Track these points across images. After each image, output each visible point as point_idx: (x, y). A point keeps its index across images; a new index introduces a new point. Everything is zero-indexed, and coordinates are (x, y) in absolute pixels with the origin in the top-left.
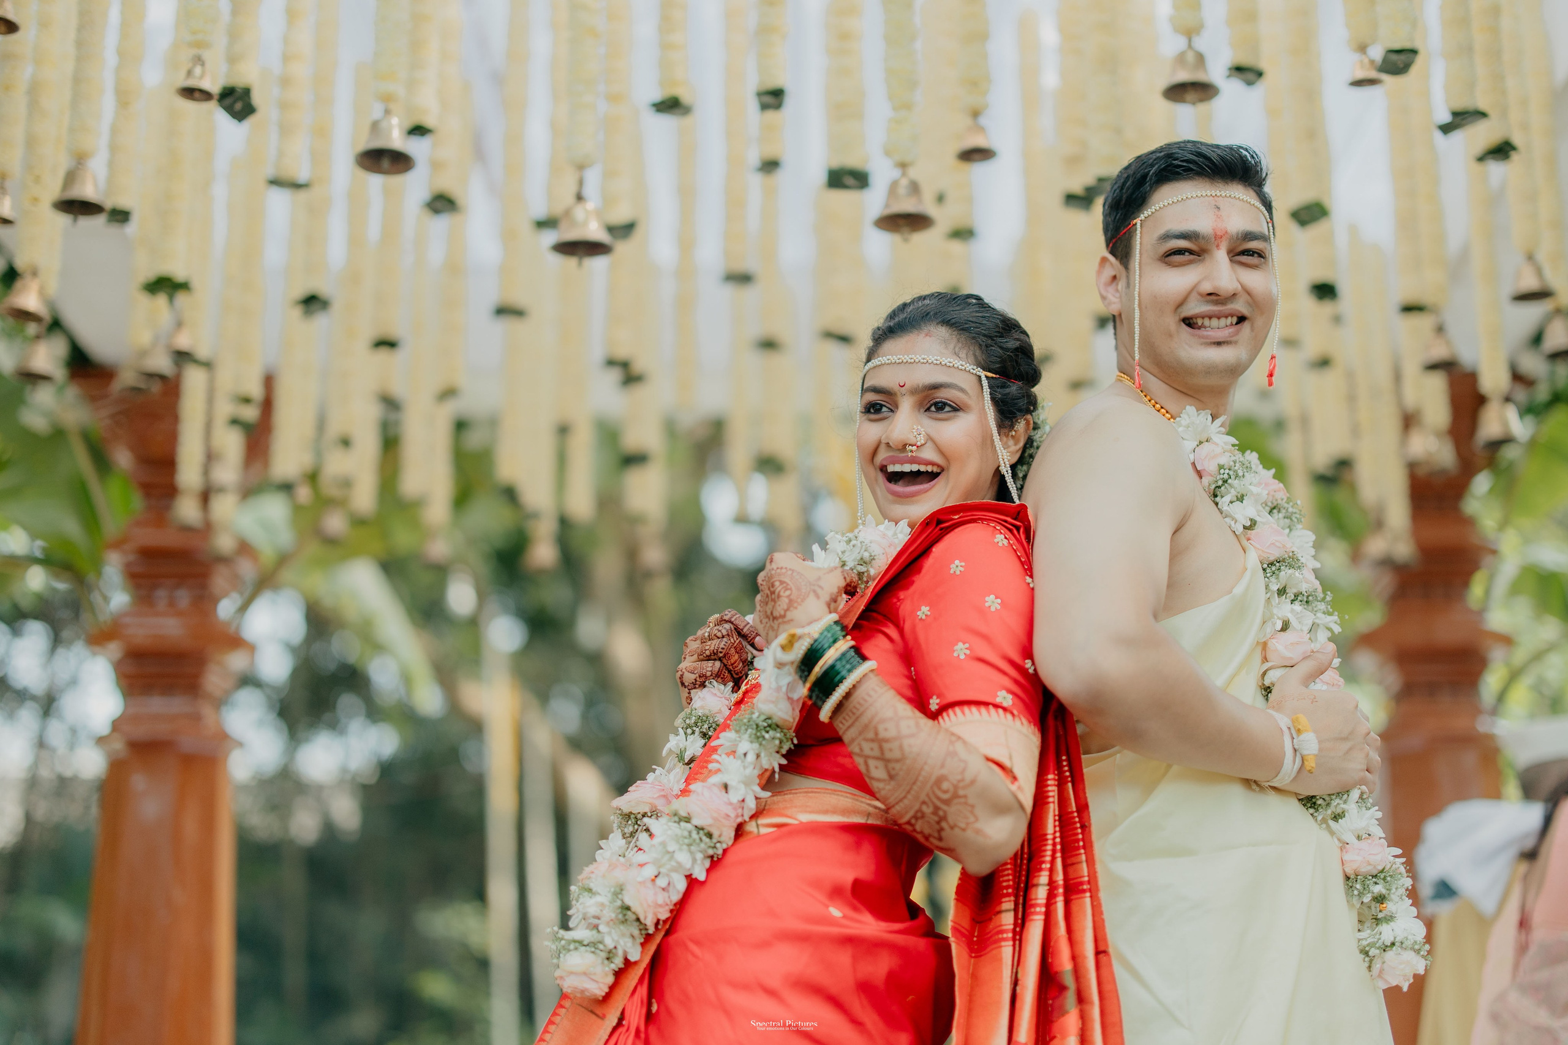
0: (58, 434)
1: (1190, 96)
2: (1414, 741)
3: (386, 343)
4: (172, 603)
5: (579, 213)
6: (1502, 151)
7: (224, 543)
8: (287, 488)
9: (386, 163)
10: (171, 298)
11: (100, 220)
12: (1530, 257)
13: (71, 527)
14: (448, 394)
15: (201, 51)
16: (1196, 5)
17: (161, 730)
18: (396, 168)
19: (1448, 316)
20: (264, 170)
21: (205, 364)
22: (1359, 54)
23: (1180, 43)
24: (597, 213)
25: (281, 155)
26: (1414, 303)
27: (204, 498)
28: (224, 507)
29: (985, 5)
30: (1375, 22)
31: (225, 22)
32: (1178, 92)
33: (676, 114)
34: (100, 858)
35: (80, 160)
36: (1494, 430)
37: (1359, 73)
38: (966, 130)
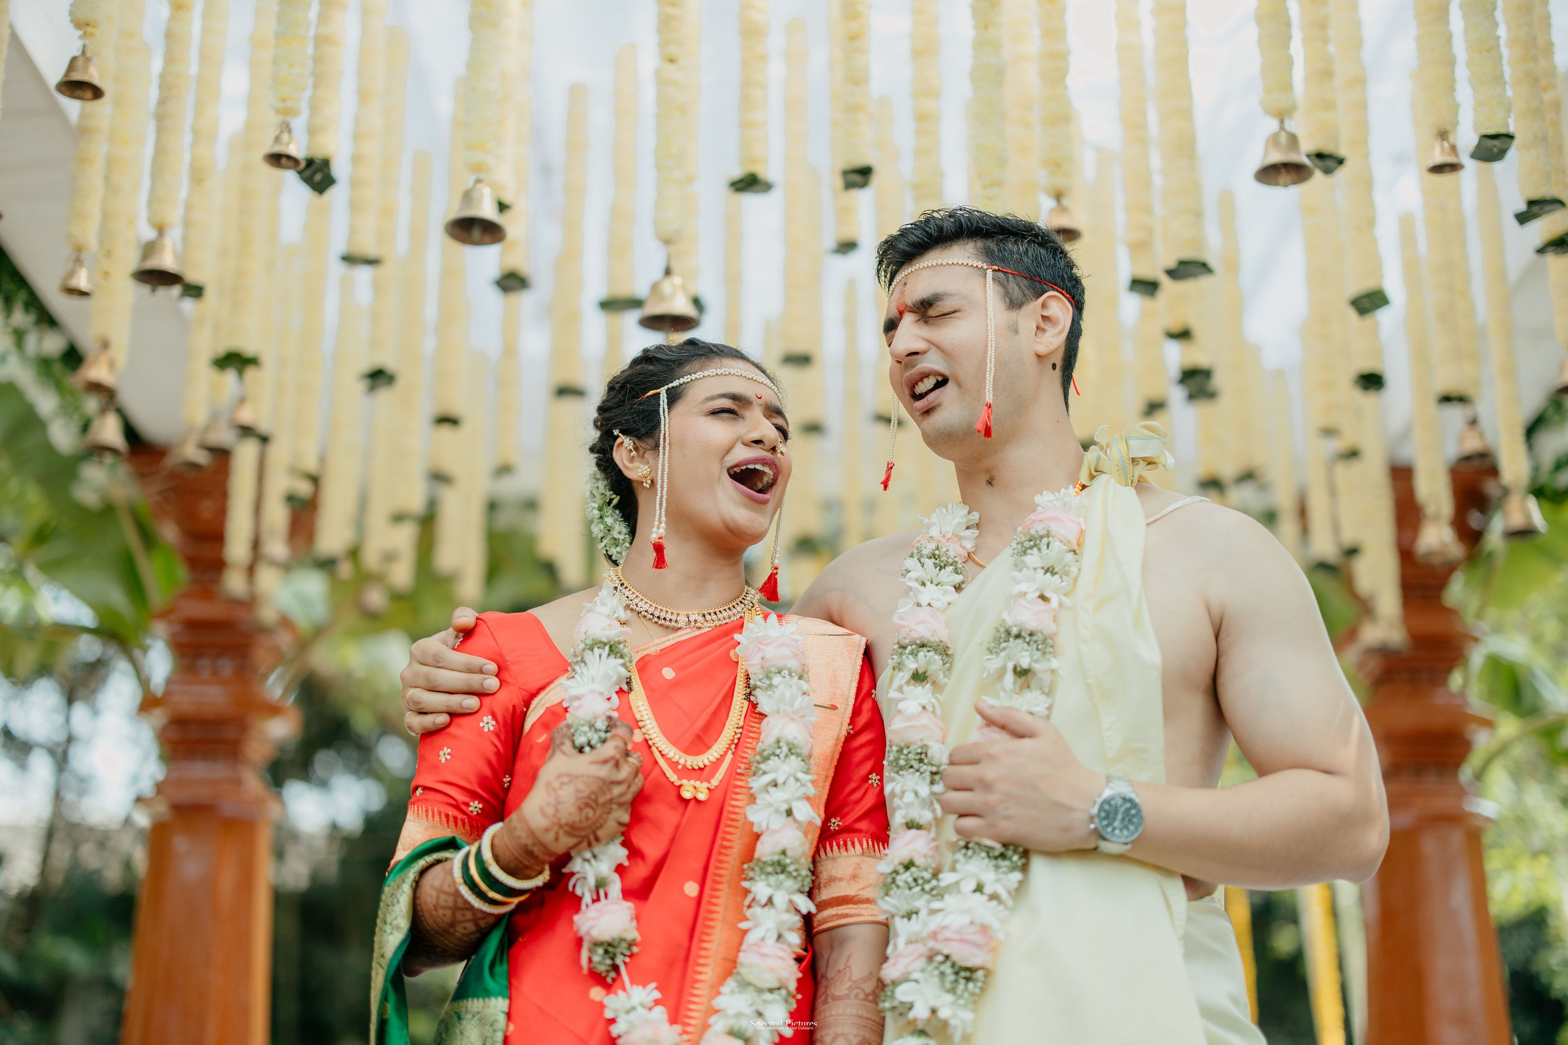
0: (108, 510)
1: (1284, 177)
2: (1401, 820)
3: (447, 420)
4: (215, 673)
5: (667, 287)
6: (1564, 243)
7: (267, 614)
8: (327, 565)
9: (476, 233)
10: (240, 373)
11: (176, 290)
13: (117, 597)
14: (504, 470)
15: (288, 119)
16: (1288, 87)
17: (202, 794)
18: (487, 238)
19: (1483, 408)
20: (339, 245)
21: (264, 440)
22: (1439, 140)
23: (1273, 125)
24: (684, 287)
25: (353, 231)
26: (1454, 394)
27: (251, 570)
28: (268, 580)
29: (1066, 88)
30: (1455, 108)
31: (308, 93)
32: (1270, 173)
33: (757, 192)
34: (143, 918)
35: (161, 230)
36: (1517, 520)
37: (1439, 158)
38: (1052, 211)
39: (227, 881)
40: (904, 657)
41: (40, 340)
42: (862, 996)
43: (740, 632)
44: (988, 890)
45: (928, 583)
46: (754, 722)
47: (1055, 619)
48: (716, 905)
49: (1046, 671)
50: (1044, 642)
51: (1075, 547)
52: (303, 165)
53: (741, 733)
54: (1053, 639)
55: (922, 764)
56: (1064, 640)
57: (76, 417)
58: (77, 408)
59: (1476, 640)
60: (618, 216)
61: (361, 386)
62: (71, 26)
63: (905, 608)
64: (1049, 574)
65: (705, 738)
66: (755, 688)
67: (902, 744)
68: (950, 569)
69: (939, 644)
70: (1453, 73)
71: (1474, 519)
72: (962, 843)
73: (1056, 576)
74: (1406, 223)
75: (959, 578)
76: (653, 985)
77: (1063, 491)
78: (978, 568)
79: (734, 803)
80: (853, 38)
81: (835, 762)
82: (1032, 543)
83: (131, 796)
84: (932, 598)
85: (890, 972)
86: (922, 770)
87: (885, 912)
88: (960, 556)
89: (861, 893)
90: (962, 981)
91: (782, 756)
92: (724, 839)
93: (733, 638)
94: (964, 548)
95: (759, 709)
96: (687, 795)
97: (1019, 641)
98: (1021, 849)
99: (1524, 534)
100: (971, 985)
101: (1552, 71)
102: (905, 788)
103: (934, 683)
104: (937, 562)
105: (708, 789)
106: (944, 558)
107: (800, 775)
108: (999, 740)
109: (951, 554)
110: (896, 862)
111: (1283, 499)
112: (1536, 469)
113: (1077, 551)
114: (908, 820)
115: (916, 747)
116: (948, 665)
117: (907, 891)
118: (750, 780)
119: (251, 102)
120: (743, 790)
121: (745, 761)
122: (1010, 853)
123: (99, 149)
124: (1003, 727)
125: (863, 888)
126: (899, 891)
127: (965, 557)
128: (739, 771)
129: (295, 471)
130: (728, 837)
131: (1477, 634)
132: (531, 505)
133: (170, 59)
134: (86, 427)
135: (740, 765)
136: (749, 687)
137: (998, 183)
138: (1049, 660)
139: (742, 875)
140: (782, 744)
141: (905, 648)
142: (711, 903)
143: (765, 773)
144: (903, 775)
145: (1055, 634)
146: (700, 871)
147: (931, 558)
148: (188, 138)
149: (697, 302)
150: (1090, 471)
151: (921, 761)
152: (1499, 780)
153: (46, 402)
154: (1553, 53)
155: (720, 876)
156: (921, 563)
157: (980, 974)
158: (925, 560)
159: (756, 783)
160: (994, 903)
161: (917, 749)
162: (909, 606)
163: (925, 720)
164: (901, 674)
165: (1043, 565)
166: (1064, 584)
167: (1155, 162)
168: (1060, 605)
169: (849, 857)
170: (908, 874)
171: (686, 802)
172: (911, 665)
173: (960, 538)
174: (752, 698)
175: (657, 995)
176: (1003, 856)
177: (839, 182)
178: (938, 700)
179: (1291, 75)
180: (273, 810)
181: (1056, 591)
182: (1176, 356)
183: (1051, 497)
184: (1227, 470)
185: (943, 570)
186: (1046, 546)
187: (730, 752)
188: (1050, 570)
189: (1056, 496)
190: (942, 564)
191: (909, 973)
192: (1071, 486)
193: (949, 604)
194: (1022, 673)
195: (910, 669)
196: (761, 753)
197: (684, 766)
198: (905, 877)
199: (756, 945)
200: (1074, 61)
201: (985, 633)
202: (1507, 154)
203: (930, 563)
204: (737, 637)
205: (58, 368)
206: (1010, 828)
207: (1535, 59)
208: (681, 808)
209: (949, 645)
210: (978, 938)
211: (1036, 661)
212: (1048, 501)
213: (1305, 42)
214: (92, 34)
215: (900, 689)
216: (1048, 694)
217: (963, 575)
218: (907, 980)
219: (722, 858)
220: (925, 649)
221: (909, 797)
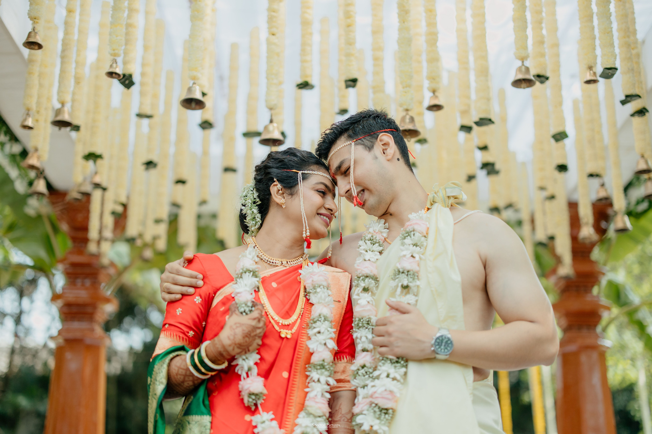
0: (39, 217)
1: (523, 85)
2: (572, 348)
3: (181, 182)
4: (83, 285)
5: (271, 127)
6: (642, 112)
7: (105, 261)
8: (131, 241)
9: (193, 105)
10: (95, 162)
11: (68, 129)
12: (643, 156)
13: (43, 254)
14: (203, 203)
15: (116, 58)
16: (526, 48)
17: (78, 335)
18: (198, 107)
19: (606, 179)
20: (135, 110)
21: (104, 189)
22: (589, 70)
23: (519, 63)
24: (278, 128)
25: (141, 104)
26: (594, 174)
27: (99, 243)
28: (106, 247)
29: (437, 47)
30: (595, 57)
31: (123, 47)
32: (518, 83)
33: (307, 89)
34: (53, 387)
35: (63, 104)
36: (620, 225)
37: (589, 78)
38: (431, 97)
39: (88, 371)
40: (359, 281)
41: (11, 147)
42: (346, 420)
43: (301, 269)
44: (391, 376)
45: (369, 251)
46: (308, 307)
47: (418, 265)
48: (295, 381)
49: (415, 286)
50: (414, 274)
51: (425, 234)
52: (122, 76)
53: (303, 311)
54: (417, 273)
55: (368, 325)
56: (422, 274)
57: (26, 179)
58: (27, 175)
59: (604, 274)
60: (251, 98)
61: (143, 167)
62: (29, 19)
63: (359, 261)
64: (415, 247)
65: (289, 313)
66: (309, 293)
67: (360, 317)
68: (377, 244)
69: (374, 276)
70: (595, 43)
71: (603, 224)
72: (381, 358)
73: (418, 247)
74: (575, 103)
75: (381, 248)
76: (271, 412)
77: (420, 212)
78: (388, 244)
79: (302, 340)
80: (349, 26)
81: (340, 324)
82: (407, 234)
83: (47, 335)
84: (370, 257)
85: (356, 410)
86: (368, 328)
87: (354, 386)
88: (382, 240)
89: (346, 378)
90: (383, 414)
91: (322, 321)
92: (298, 354)
93: (298, 272)
94: (383, 236)
95: (310, 301)
96: (283, 335)
97: (403, 274)
98: (404, 359)
99: (623, 231)
100: (387, 416)
101: (636, 42)
102: (362, 335)
103: (372, 292)
104: (372, 242)
105: (291, 333)
106: (375, 240)
107: (329, 329)
108: (396, 316)
109: (378, 238)
110: (359, 365)
111: (525, 216)
112: (629, 204)
113: (426, 236)
114: (363, 348)
115: (366, 318)
116: (377, 285)
117: (363, 377)
118: (308, 330)
119: (99, 50)
120: (305, 335)
121: (305, 322)
122: (400, 360)
123: (36, 69)
124: (397, 310)
125: (347, 376)
126: (359, 377)
127: (383, 240)
128: (303, 327)
129: (116, 202)
130: (300, 353)
131: (604, 271)
132: (214, 216)
133: (66, 33)
134: (31, 184)
135: (303, 324)
136: (306, 292)
137: (409, 86)
138: (416, 282)
139: (305, 369)
140: (321, 316)
141: (359, 278)
142: (293, 381)
143: (314, 328)
144: (360, 330)
145: (419, 271)
146: (289, 367)
147: (369, 240)
148: (74, 65)
149: (283, 134)
150: (431, 202)
151: (368, 324)
152: (612, 331)
153: (13, 173)
154: (636, 34)
155: (297, 369)
156: (365, 242)
157: (390, 411)
158: (367, 241)
159: (311, 332)
160: (395, 382)
161: (366, 319)
162: (361, 260)
163: (369, 307)
164: (358, 288)
165: (413, 243)
166: (421, 250)
167: (472, 77)
168: (420, 258)
169: (341, 363)
170: (363, 370)
171: (283, 339)
172: (362, 284)
173: (382, 232)
174: (307, 297)
175: (273, 416)
176: (397, 362)
177: (343, 85)
178: (373, 298)
179: (527, 43)
180: (107, 342)
181: (418, 253)
182: (480, 157)
183: (415, 215)
184: (501, 204)
185: (374, 245)
186: (413, 235)
187: (299, 319)
188: (415, 245)
189: (417, 214)
190: (374, 243)
191: (363, 411)
192: (423, 210)
193: (377, 259)
194: (406, 287)
195: (362, 286)
196: (313, 320)
197: (282, 324)
198: (362, 371)
199: (313, 398)
200: (440, 36)
201: (390, 272)
202: (614, 75)
203: (369, 242)
204: (300, 271)
205: (18, 158)
206: (399, 351)
207: (629, 37)
208: (281, 341)
209: (378, 277)
210: (389, 396)
211: (411, 282)
212: (413, 217)
213: (533, 29)
214: (37, 22)
215: (358, 295)
216: (416, 296)
217: (383, 247)
218: (362, 414)
219: (297, 362)
220: (368, 278)
221: (364, 339)
